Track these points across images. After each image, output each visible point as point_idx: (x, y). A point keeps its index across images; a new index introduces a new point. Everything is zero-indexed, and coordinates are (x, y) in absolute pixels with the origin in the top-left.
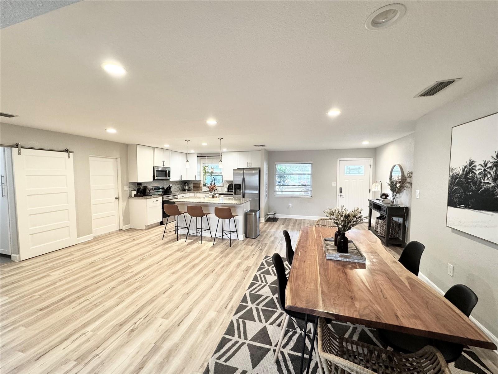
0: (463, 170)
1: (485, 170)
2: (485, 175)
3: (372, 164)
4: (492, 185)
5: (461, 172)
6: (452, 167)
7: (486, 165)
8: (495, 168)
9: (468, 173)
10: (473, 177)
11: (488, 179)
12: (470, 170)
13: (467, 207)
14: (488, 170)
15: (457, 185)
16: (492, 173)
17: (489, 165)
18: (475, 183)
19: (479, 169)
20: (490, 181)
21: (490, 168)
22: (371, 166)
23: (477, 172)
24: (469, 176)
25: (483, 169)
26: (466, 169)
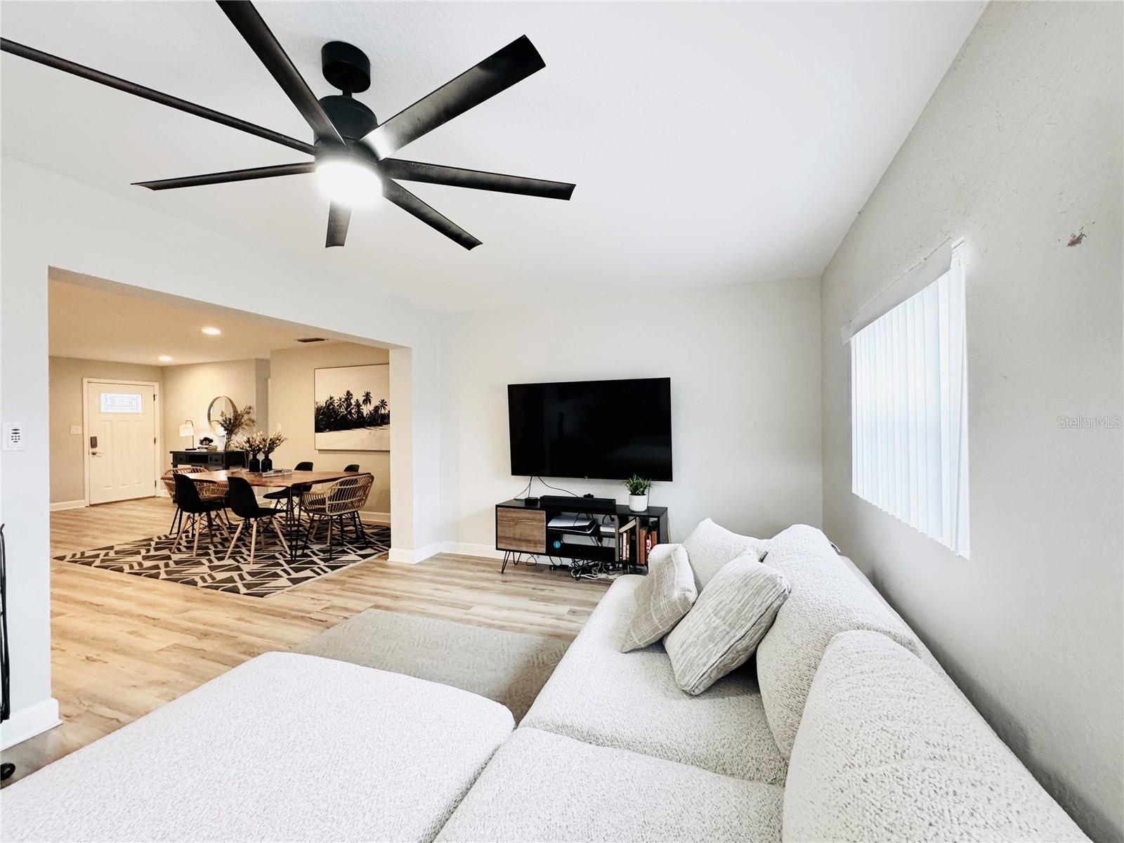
1: (340, 403)
2: (341, 407)
3: (157, 393)
4: (346, 412)
5: (325, 405)
6: (316, 401)
8: (346, 402)
9: (329, 406)
10: (333, 408)
11: (342, 409)
12: (331, 403)
13: (330, 430)
15: (321, 415)
16: (344, 405)
17: (343, 400)
18: (335, 412)
19: (337, 403)
20: (344, 410)
22: (156, 397)
23: (336, 405)
24: (330, 408)
26: (327, 402)
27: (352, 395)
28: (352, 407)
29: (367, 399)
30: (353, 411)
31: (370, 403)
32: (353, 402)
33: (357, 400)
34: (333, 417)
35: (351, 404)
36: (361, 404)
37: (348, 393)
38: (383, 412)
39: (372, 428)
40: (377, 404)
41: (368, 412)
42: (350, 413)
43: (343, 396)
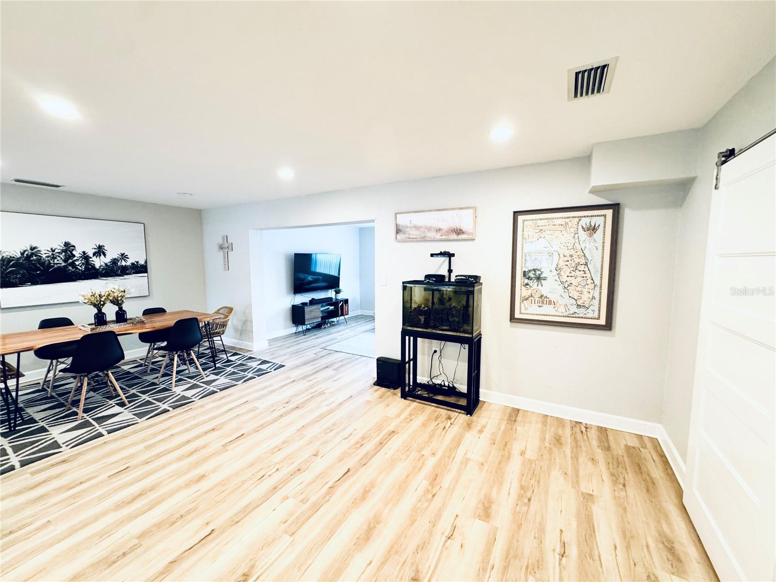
0: (22, 254)
1: (53, 254)
2: (54, 258)
4: (64, 264)
5: (19, 255)
7: (54, 251)
8: (64, 254)
9: (28, 257)
11: (58, 260)
12: (33, 254)
13: (34, 283)
14: (57, 254)
15: (12, 266)
16: (61, 256)
17: (57, 251)
18: (43, 264)
19: (46, 254)
20: (61, 262)
21: (59, 253)
23: (44, 256)
24: (32, 259)
25: (50, 254)
26: (26, 253)
27: (74, 246)
28: (75, 258)
29: (100, 251)
30: (77, 263)
31: (105, 255)
32: (77, 253)
33: (84, 253)
34: (40, 270)
35: (74, 256)
36: (91, 256)
37: (67, 244)
38: (124, 263)
39: (110, 278)
40: (116, 256)
41: (104, 265)
42: (73, 264)
43: (58, 246)
